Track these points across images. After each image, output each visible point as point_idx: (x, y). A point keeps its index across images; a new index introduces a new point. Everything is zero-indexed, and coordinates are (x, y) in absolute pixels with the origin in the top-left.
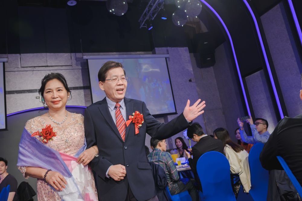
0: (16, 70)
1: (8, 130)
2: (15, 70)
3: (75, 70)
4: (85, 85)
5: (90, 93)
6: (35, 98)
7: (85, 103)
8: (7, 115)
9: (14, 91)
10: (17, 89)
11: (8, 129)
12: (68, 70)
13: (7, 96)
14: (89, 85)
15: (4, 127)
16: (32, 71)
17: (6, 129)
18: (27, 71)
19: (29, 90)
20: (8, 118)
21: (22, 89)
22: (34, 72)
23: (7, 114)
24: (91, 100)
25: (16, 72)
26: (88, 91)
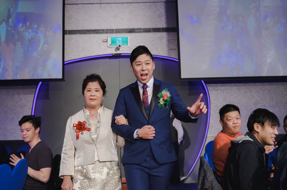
0: (80, 3)
1: (65, 81)
2: (78, 3)
3: (158, 3)
4: (171, 26)
5: (176, 38)
6: (102, 41)
7: (169, 52)
8: (65, 63)
9: (76, 31)
10: (80, 28)
11: (65, 79)
12: (147, 4)
13: (66, 36)
14: (176, 26)
15: (60, 77)
16: (100, 4)
17: (63, 80)
18: (94, 4)
19: (95, 30)
20: (65, 66)
21: (86, 28)
22: (102, 5)
23: (65, 61)
24: (177, 48)
25: (80, 5)
26: (173, 34)
